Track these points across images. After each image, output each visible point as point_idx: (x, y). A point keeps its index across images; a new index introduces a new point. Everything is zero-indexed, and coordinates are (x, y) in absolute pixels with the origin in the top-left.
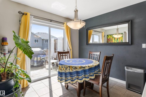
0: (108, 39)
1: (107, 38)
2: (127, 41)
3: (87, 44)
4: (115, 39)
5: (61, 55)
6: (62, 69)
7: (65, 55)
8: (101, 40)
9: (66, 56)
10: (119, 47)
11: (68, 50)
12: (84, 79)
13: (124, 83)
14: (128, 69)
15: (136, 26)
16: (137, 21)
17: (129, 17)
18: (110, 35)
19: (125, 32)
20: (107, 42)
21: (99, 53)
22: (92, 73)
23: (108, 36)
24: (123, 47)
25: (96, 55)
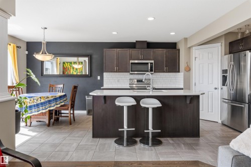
0: (64, 68)
1: (63, 66)
2: (87, 74)
3: (42, 75)
4: (73, 68)
5: (11, 90)
6: (31, 102)
7: (16, 91)
8: (55, 69)
9: (18, 92)
10: (81, 79)
11: (13, 83)
12: (56, 106)
13: (85, 112)
14: (88, 97)
15: (94, 61)
16: (95, 57)
17: (89, 52)
18: (67, 63)
19: (85, 61)
20: (63, 72)
21: (62, 86)
22: (62, 101)
23: (64, 63)
24: (84, 79)
25: (59, 88)
